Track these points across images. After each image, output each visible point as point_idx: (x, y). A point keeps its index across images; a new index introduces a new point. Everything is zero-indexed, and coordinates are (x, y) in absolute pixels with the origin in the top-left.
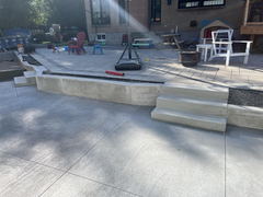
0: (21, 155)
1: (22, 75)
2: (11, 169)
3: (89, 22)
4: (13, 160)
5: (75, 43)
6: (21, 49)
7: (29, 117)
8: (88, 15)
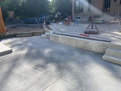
0: (43, 67)
1: (45, 34)
2: (39, 72)
3: (73, 11)
4: (40, 68)
5: (66, 21)
6: (45, 23)
7: (47, 51)
8: (73, 8)
